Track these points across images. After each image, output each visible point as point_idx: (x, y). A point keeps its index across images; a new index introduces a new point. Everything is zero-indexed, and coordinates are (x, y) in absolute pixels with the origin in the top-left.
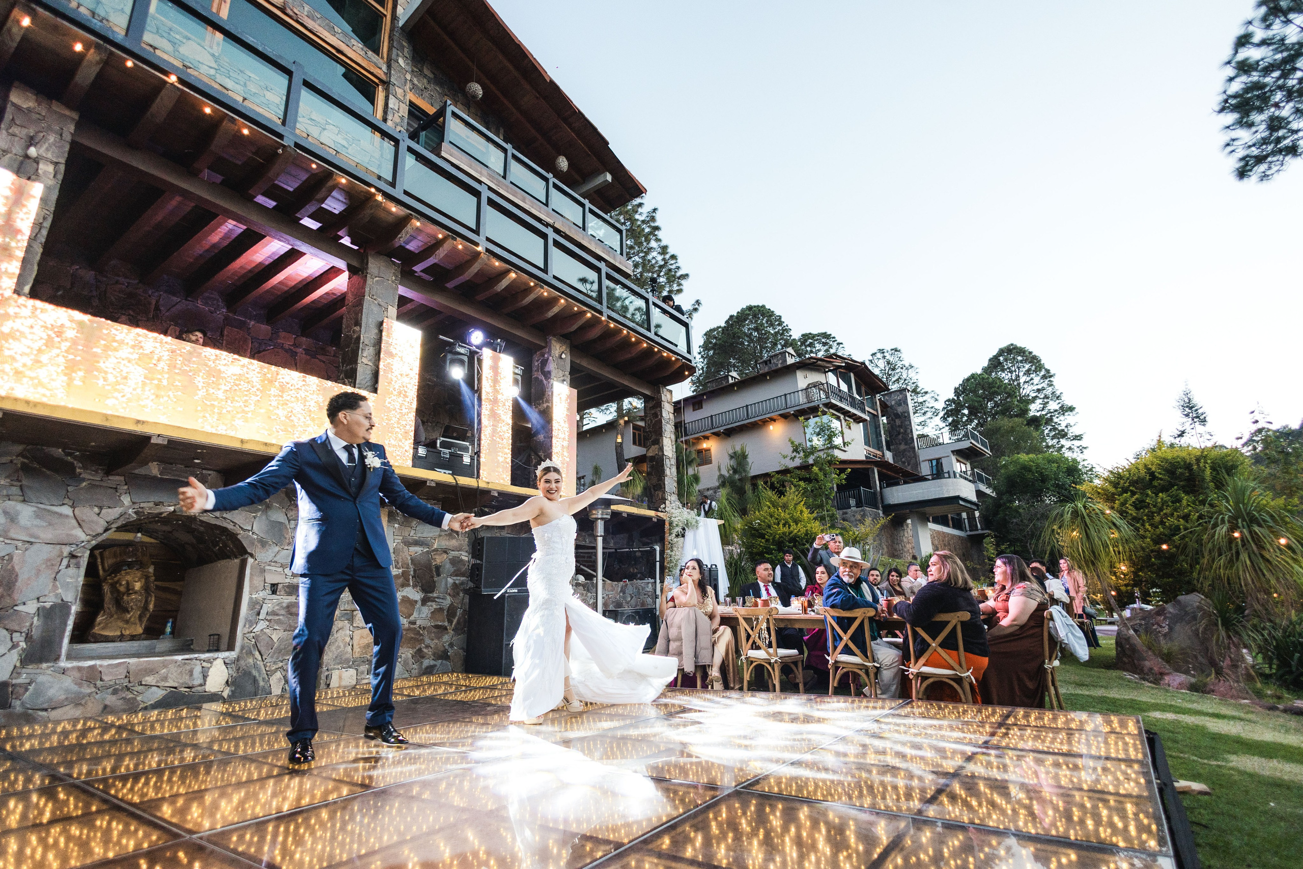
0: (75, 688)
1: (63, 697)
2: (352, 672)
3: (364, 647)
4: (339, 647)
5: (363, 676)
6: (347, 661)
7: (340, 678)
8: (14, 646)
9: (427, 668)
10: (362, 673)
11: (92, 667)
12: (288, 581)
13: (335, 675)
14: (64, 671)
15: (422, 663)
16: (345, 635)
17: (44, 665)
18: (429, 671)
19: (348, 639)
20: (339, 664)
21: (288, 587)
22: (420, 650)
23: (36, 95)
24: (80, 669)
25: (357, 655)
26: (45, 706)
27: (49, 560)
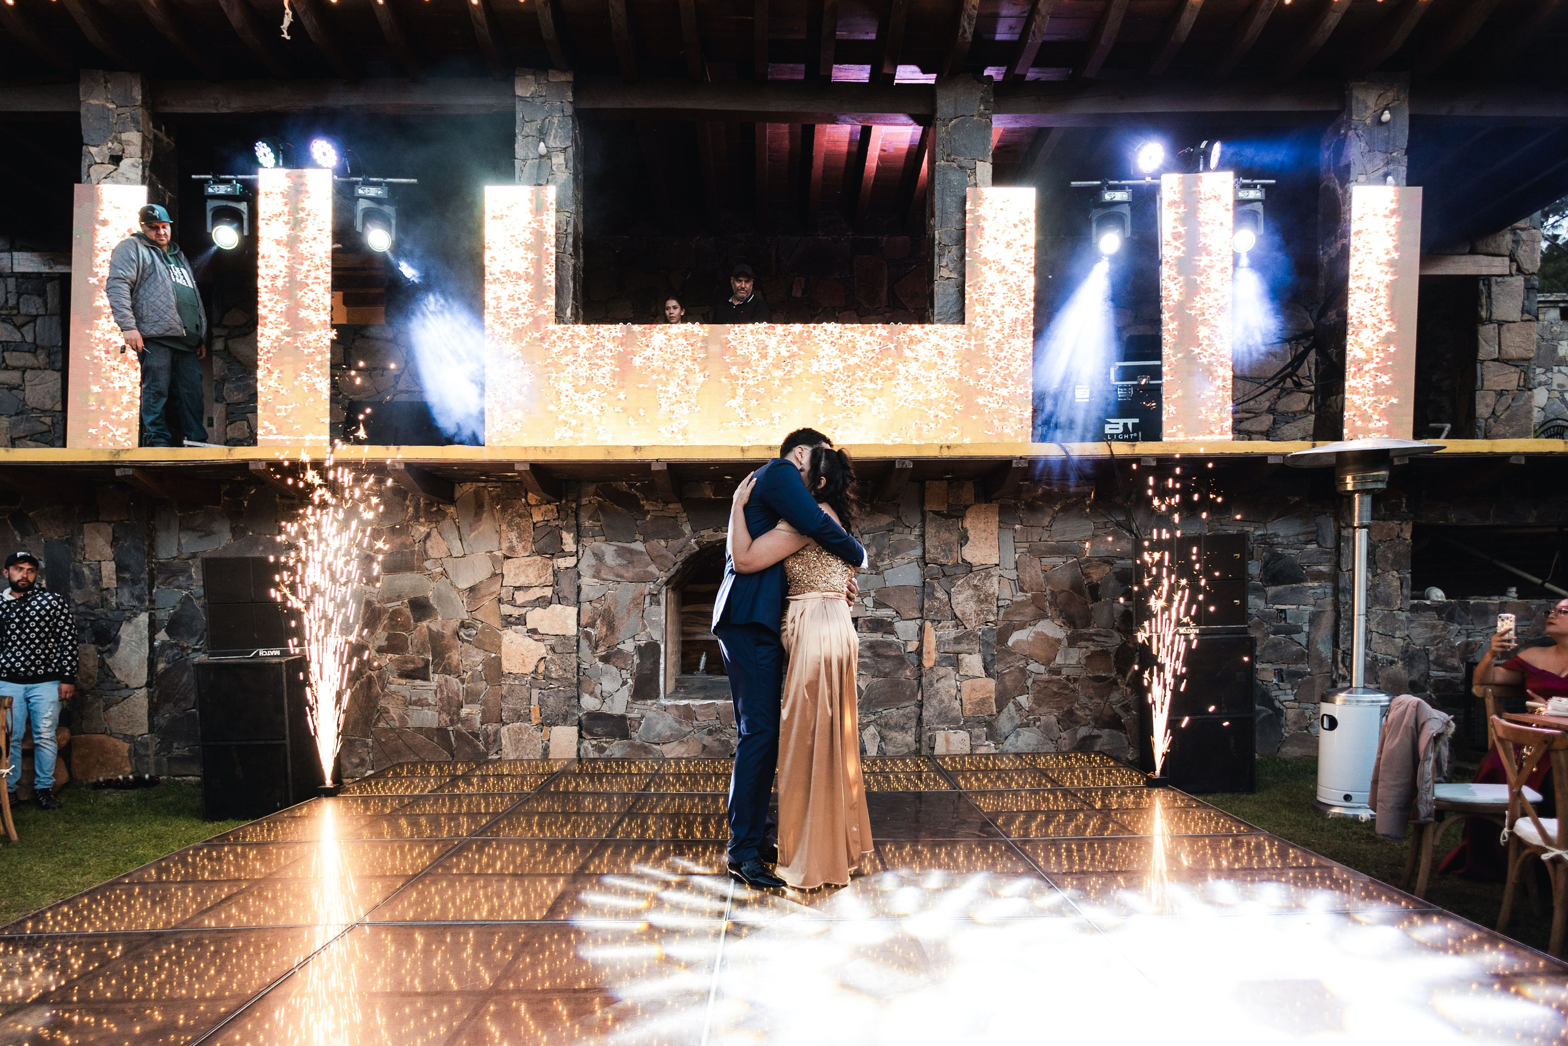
0: (676, 726)
1: (668, 733)
2: (963, 735)
3: (977, 703)
4: (942, 701)
5: (979, 742)
6: (955, 720)
7: (947, 741)
8: (624, 683)
9: (1084, 739)
10: (978, 737)
11: (687, 706)
12: (869, 613)
13: (940, 736)
14: (666, 708)
15: (1076, 732)
16: (950, 686)
17: (649, 702)
18: (1085, 746)
19: (954, 692)
20: (943, 723)
21: (870, 621)
22: (1071, 713)
23: (534, 74)
24: (677, 706)
25: (968, 713)
26: (656, 740)
27: (634, 599)
